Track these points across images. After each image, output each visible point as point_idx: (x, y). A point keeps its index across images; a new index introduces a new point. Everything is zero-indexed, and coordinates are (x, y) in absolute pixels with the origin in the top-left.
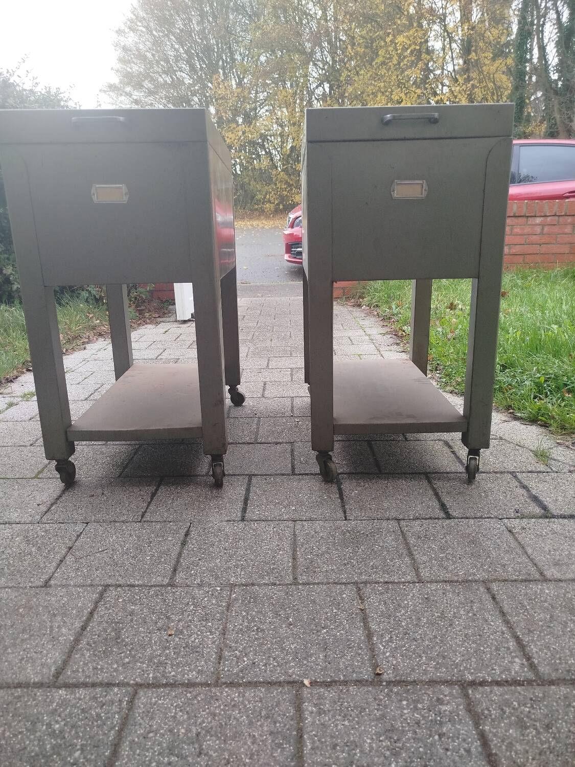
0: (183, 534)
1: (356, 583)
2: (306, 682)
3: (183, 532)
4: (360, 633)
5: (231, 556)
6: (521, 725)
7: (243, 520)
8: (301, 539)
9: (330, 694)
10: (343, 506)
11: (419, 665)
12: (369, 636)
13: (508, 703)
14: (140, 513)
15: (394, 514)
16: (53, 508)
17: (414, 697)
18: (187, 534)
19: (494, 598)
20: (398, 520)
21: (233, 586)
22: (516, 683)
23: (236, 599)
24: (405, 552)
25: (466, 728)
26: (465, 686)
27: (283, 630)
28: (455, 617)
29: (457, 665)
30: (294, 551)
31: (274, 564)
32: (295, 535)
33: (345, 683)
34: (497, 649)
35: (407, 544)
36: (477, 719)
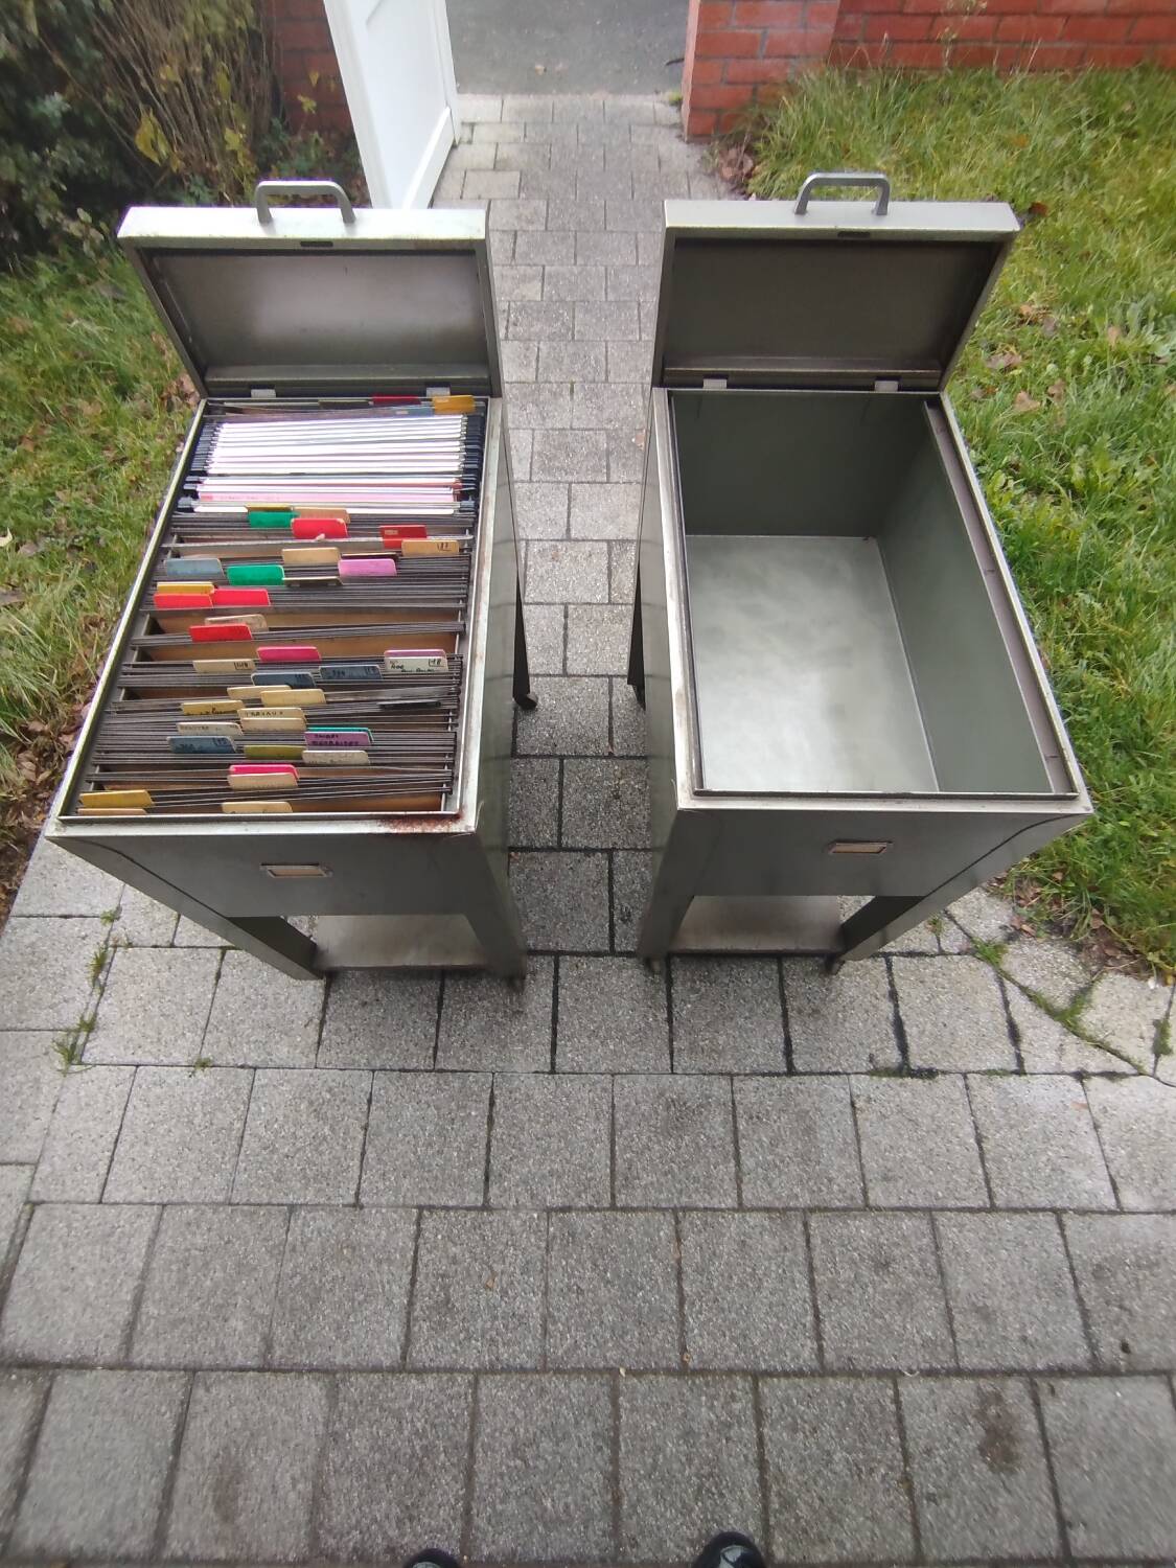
0: (487, 1102)
1: (675, 1210)
2: (622, 1371)
3: (486, 1096)
4: (673, 1297)
5: (544, 1153)
6: (794, 1429)
7: (553, 1072)
8: (620, 1118)
9: (642, 1386)
10: (671, 1041)
11: (722, 1348)
12: (681, 1304)
13: (788, 1400)
14: (431, 1051)
15: (729, 1064)
16: (324, 1034)
17: (712, 1391)
18: (492, 1104)
19: (808, 1241)
20: (731, 1075)
21: (549, 1211)
22: (800, 1373)
23: (554, 1237)
24: (730, 1148)
25: (748, 1432)
26: (756, 1376)
27: (602, 1293)
28: (765, 1274)
29: (755, 1349)
30: (613, 1143)
31: (590, 1170)
32: (613, 1106)
33: (655, 1372)
34: (795, 1327)
35: (735, 1130)
36: (759, 1416)
